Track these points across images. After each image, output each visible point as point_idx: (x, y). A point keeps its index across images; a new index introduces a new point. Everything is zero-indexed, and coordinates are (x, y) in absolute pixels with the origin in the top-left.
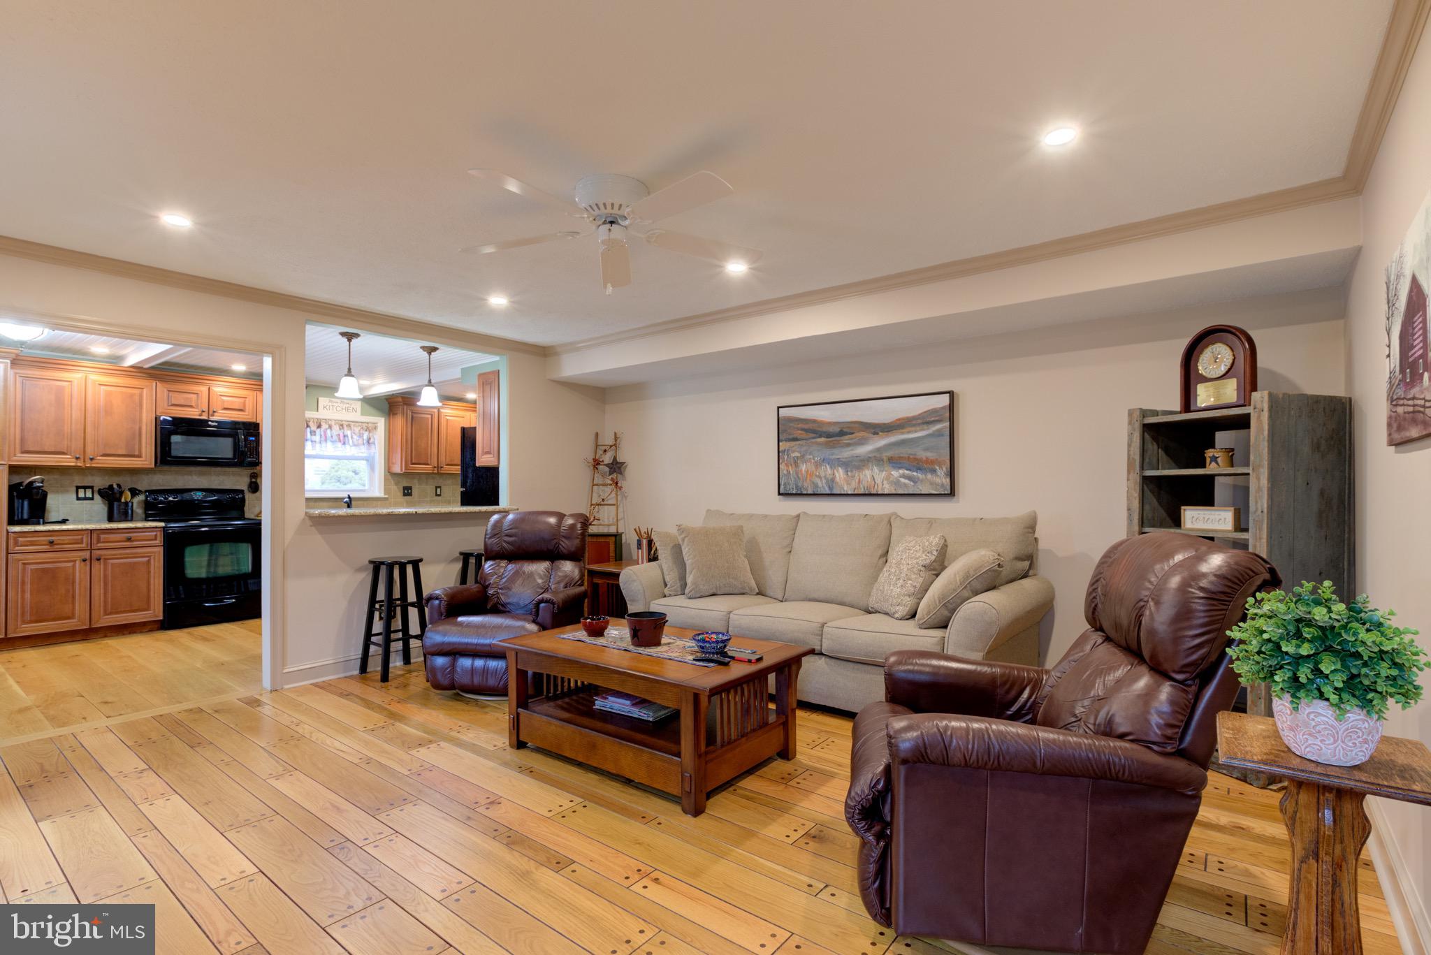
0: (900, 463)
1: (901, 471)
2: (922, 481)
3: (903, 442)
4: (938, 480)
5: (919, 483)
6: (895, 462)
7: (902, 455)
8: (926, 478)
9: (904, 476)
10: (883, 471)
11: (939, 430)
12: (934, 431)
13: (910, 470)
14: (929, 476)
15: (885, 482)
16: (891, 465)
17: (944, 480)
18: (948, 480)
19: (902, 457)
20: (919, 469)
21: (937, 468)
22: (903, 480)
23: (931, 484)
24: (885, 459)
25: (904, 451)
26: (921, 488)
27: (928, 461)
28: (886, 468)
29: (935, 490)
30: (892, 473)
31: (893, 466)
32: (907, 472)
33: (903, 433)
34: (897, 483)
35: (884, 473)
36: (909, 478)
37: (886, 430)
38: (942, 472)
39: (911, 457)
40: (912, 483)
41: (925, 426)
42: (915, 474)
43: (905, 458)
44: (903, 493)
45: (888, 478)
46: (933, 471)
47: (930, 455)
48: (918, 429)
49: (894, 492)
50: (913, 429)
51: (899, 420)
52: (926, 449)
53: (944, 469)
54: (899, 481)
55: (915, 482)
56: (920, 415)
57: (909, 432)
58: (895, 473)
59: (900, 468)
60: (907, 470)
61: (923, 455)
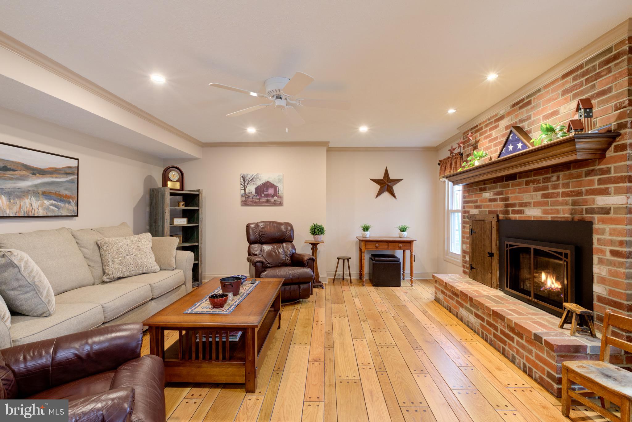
0: (50, 196)
1: (51, 201)
2: (63, 208)
3: (52, 183)
4: (71, 208)
5: (60, 210)
6: (47, 195)
7: (51, 191)
8: (65, 206)
9: (52, 205)
10: (38, 200)
11: (72, 179)
12: (70, 179)
13: (56, 201)
14: (67, 205)
15: (40, 208)
16: (44, 197)
17: (74, 208)
18: (76, 208)
19: (52, 193)
20: (61, 201)
21: (71, 201)
22: (51, 207)
23: (68, 210)
24: (40, 192)
25: (52, 189)
26: (62, 212)
27: (66, 196)
28: (41, 199)
29: (70, 214)
30: (45, 202)
31: (45, 198)
32: (54, 202)
33: (52, 177)
34: (48, 209)
35: (39, 201)
36: (55, 206)
37: (41, 173)
38: (73, 203)
39: (57, 193)
40: (57, 209)
41: (65, 176)
42: (59, 203)
43: (53, 193)
44: (51, 215)
45: (42, 205)
46: (69, 202)
47: (68, 193)
48: (61, 176)
49: (46, 215)
50: (59, 176)
51: (50, 168)
52: (66, 189)
53: (75, 202)
54: (49, 208)
55: (59, 209)
56: (63, 168)
57: (56, 177)
58: (47, 203)
59: (50, 199)
60: (54, 200)
61: (64, 192)
